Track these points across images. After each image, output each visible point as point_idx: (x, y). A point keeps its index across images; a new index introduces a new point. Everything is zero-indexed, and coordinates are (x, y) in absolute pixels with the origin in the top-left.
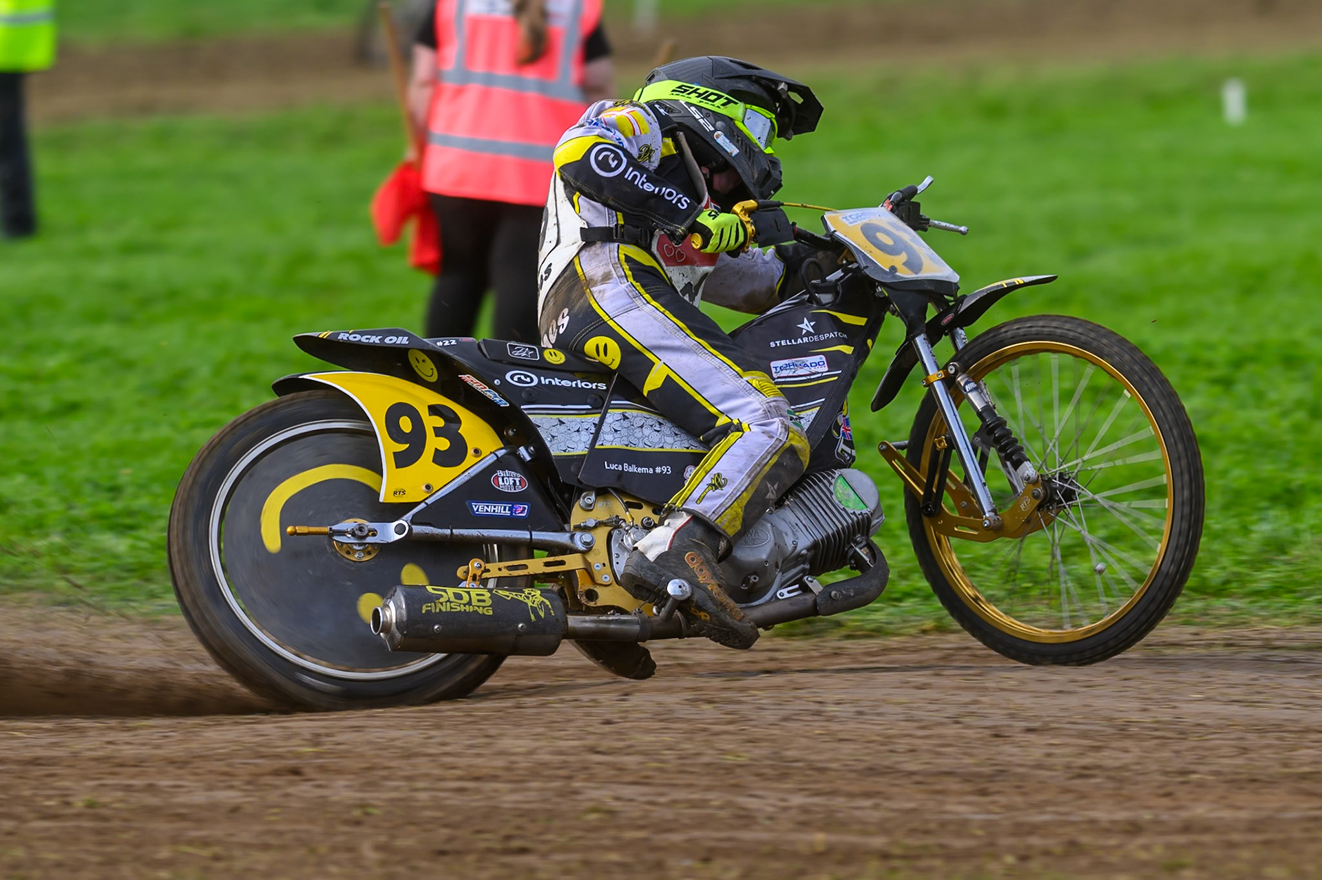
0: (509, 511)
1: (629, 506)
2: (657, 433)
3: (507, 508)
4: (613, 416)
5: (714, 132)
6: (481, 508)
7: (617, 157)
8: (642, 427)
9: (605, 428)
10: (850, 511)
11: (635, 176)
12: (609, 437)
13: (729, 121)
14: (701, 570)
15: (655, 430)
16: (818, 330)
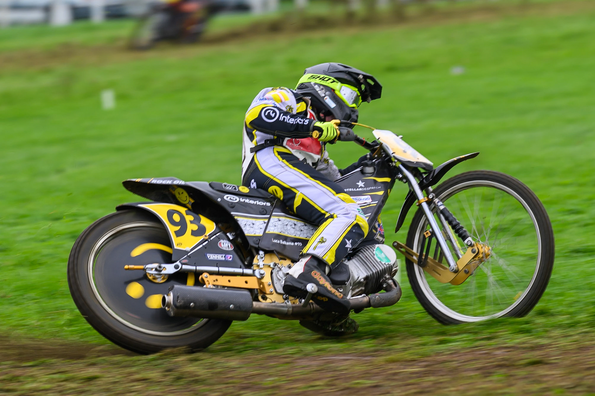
0: (224, 257)
1: (281, 259)
2: (293, 229)
3: (223, 257)
4: (274, 219)
5: (325, 96)
6: (212, 257)
7: (274, 111)
8: (287, 225)
9: (270, 224)
10: (383, 263)
11: (284, 119)
12: (272, 228)
13: (332, 91)
14: (320, 278)
15: (292, 228)
16: (366, 186)
